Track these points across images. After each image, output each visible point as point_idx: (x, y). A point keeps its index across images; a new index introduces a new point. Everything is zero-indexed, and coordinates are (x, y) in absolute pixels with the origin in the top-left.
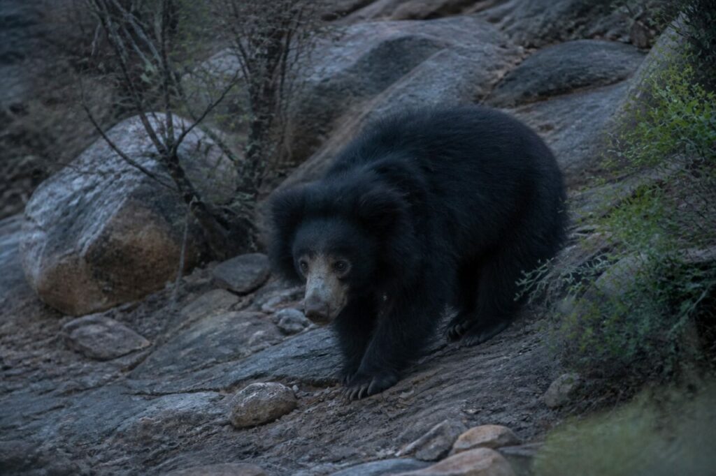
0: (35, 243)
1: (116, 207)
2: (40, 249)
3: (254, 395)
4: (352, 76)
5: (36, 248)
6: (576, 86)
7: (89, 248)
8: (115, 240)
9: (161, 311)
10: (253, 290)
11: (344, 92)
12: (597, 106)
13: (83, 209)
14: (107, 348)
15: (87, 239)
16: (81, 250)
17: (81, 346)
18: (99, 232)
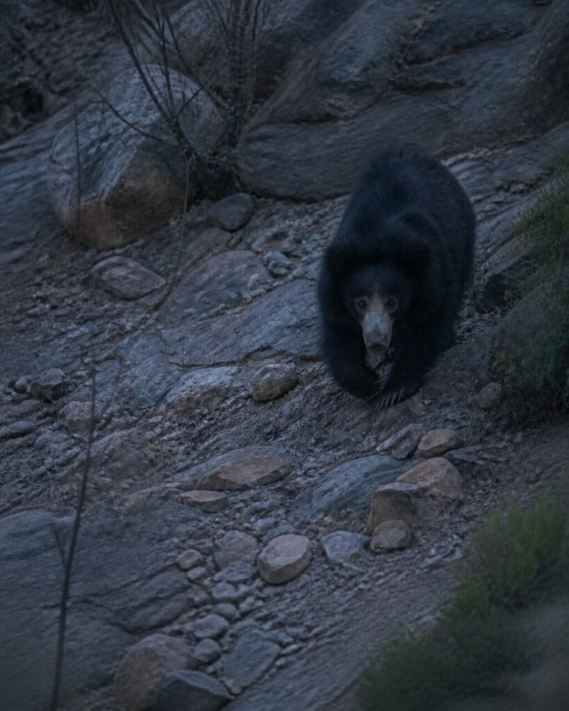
0: (63, 185)
1: (128, 157)
2: (68, 190)
3: (268, 376)
4: (300, 24)
5: (64, 189)
6: (481, 41)
7: (109, 194)
8: (129, 187)
9: (169, 248)
10: (241, 227)
11: (294, 39)
12: (501, 65)
13: (101, 156)
14: (133, 289)
15: (107, 185)
16: (102, 195)
17: (111, 287)
18: (115, 180)
